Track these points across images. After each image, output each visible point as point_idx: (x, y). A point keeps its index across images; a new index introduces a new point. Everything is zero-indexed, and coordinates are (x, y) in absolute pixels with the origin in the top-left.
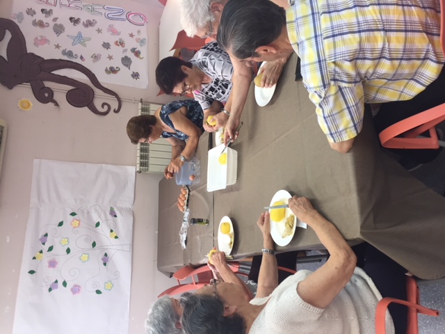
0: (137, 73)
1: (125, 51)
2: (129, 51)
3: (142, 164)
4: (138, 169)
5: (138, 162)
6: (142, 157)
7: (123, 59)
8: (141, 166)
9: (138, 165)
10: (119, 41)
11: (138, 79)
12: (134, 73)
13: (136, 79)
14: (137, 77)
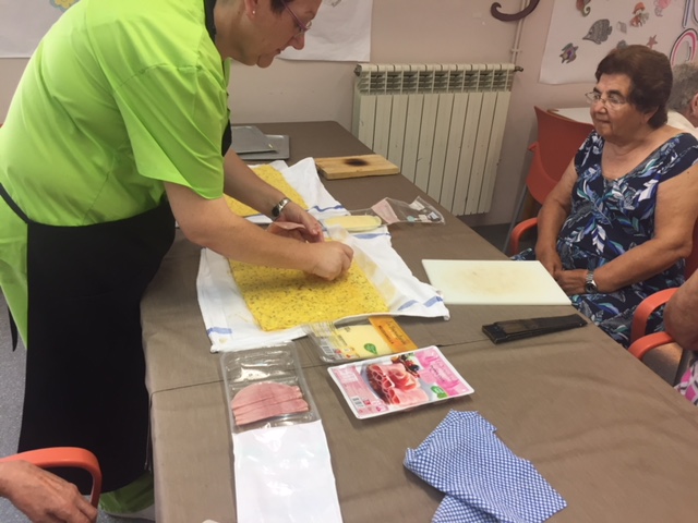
1: (623, 29)
2: (621, 37)
3: (376, 76)
4: (365, 68)
5: (382, 68)
6: (393, 75)
7: (605, 22)
8: (373, 75)
9: (374, 68)
10: (644, 12)
11: (561, 59)
12: (575, 49)
13: (561, 56)
14: (566, 56)
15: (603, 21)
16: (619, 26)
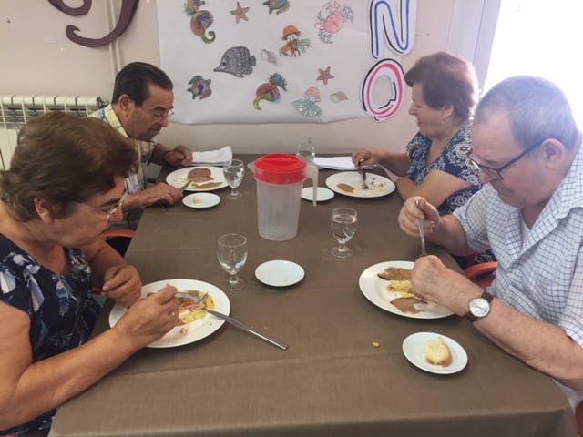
0: (209, 93)
1: (272, 59)
2: (273, 70)
7: (243, 51)
10: (300, 38)
11: (191, 94)
12: (208, 82)
13: (189, 90)
14: (197, 91)
15: (239, 48)
16: (265, 56)
